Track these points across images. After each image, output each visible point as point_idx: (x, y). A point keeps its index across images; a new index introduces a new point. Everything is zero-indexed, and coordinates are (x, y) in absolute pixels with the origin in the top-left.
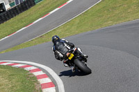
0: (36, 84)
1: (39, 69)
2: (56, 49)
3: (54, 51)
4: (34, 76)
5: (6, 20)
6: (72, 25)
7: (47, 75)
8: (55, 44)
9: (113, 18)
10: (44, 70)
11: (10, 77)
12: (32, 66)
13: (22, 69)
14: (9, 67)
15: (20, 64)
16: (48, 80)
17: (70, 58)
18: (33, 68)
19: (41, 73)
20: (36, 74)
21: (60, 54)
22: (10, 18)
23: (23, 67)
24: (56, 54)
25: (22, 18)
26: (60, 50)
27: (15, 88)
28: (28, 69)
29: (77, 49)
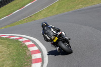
0: (27, 51)
1: (29, 40)
2: (44, 33)
3: (43, 34)
4: (26, 45)
5: (5, 4)
6: (53, 8)
7: (35, 44)
8: (44, 29)
9: (82, 3)
10: (33, 41)
11: (8, 46)
12: (24, 38)
13: (16, 40)
14: (7, 39)
15: (15, 36)
16: (36, 48)
17: (55, 41)
18: (25, 39)
19: (30, 43)
20: (27, 44)
21: (48, 37)
22: (8, 3)
23: (18, 39)
24: (44, 37)
25: (17, 3)
26: (47, 34)
27: (11, 54)
28: (21, 40)
29: (62, 33)
